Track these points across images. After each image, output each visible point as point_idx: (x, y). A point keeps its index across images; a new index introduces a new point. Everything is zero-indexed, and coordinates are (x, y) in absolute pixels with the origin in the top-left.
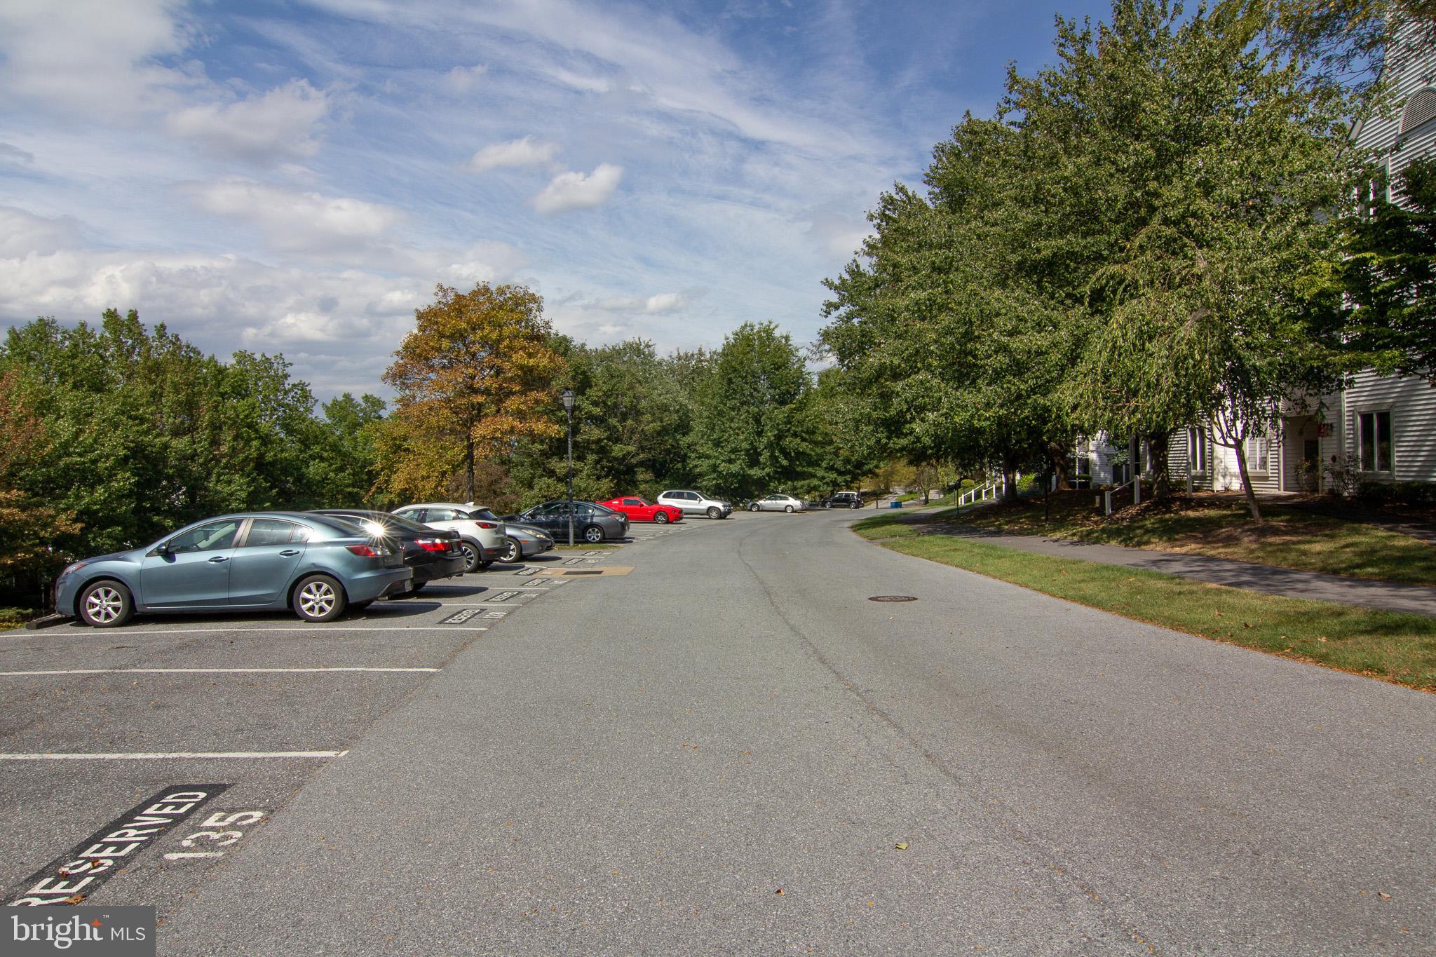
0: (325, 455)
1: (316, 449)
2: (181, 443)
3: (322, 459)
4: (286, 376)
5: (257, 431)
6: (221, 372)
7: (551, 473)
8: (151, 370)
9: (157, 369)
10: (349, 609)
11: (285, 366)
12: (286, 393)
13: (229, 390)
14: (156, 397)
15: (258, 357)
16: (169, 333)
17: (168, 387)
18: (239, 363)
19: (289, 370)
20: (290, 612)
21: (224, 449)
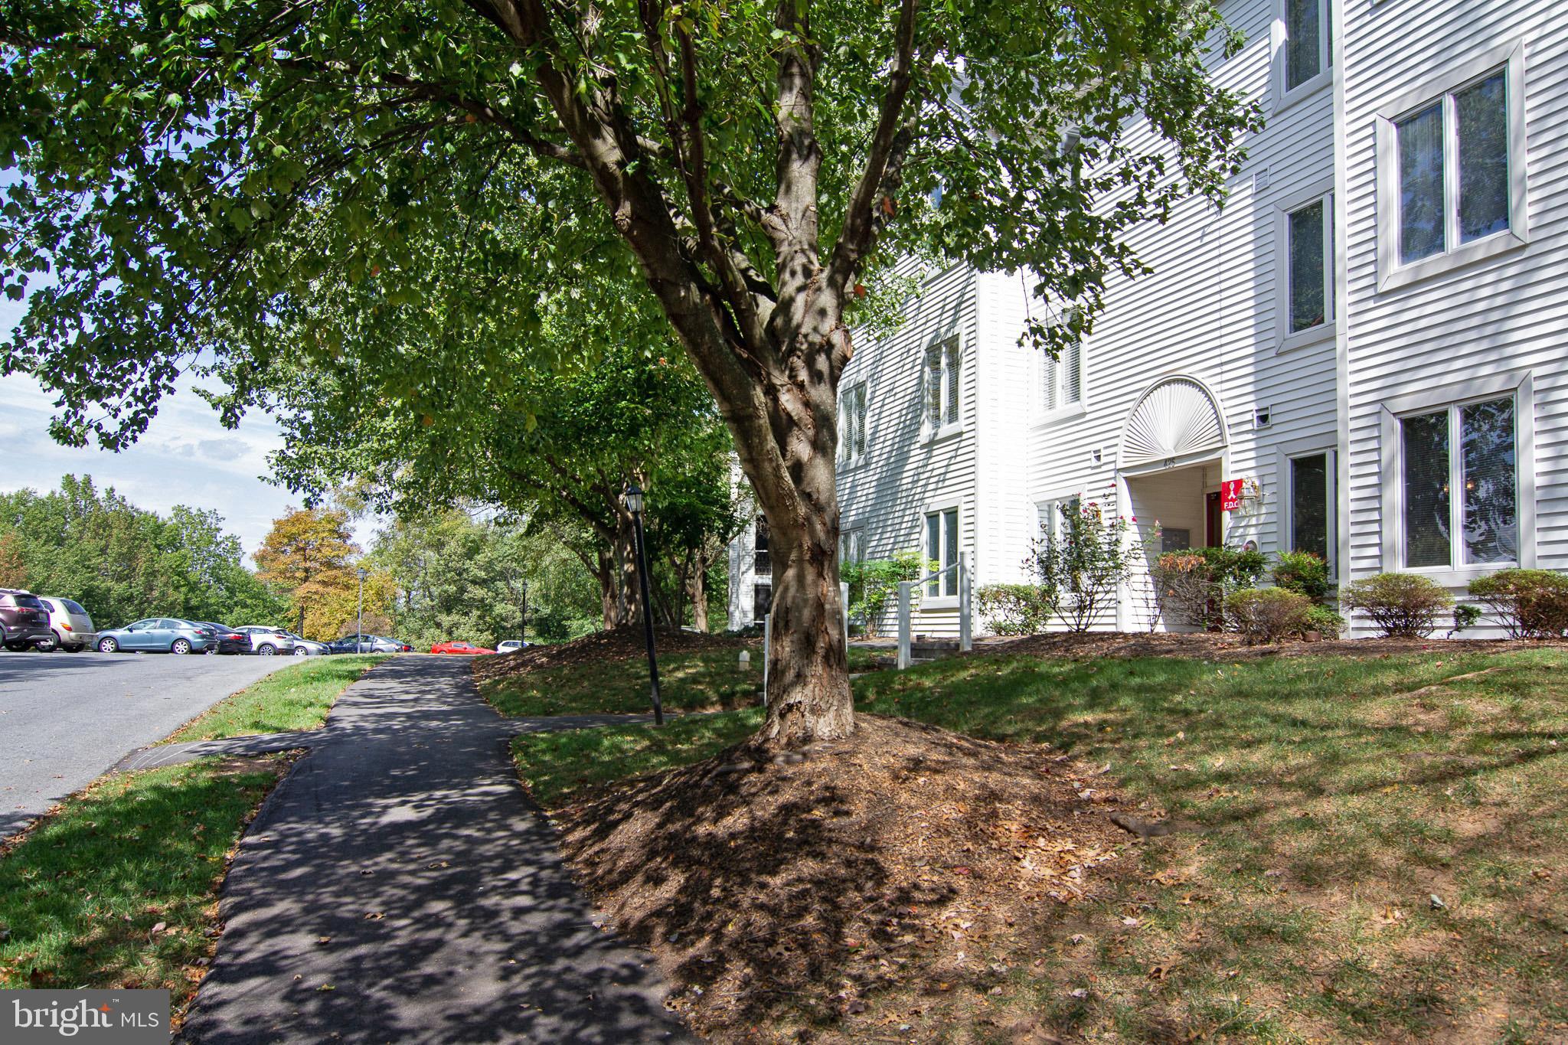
0: (249, 601)
1: (240, 596)
2: (119, 588)
3: (245, 606)
4: (219, 530)
5: (185, 578)
6: (159, 529)
7: (438, 625)
8: (99, 526)
9: (105, 525)
10: (192, 651)
11: (218, 520)
12: (218, 544)
13: (164, 542)
14: (103, 551)
15: (194, 512)
16: (117, 494)
17: (113, 541)
18: (176, 515)
19: (220, 525)
20: (172, 651)
21: (156, 593)
